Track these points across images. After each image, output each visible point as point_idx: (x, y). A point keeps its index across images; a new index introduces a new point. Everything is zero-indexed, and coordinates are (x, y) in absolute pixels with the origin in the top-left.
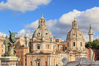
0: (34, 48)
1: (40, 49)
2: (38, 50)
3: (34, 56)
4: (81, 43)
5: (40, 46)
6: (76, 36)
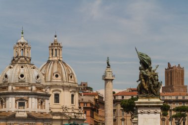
1: (26, 109)
2: (20, 110)
3: (10, 124)
4: (73, 96)
5: (26, 102)
6: (62, 79)
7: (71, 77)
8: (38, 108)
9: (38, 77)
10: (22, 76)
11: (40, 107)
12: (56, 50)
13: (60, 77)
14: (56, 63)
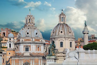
0: (21, 50)
1: (29, 51)
2: (26, 52)
3: (21, 60)
4: (71, 43)
5: (29, 48)
6: (64, 34)
7: (70, 32)
8: (36, 50)
9: (37, 34)
10: (28, 33)
11: (37, 50)
12: (62, 18)
13: (63, 33)
14: (62, 25)
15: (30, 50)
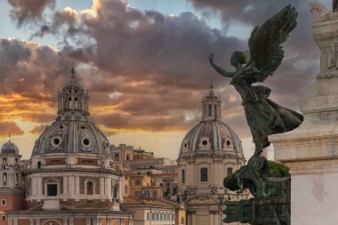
0: (35, 193)
2: (49, 197)
3: (35, 221)
4: (230, 170)
5: (58, 185)
7: (229, 143)
11: (85, 190)
12: (210, 105)
13: (208, 144)
15: (62, 192)
